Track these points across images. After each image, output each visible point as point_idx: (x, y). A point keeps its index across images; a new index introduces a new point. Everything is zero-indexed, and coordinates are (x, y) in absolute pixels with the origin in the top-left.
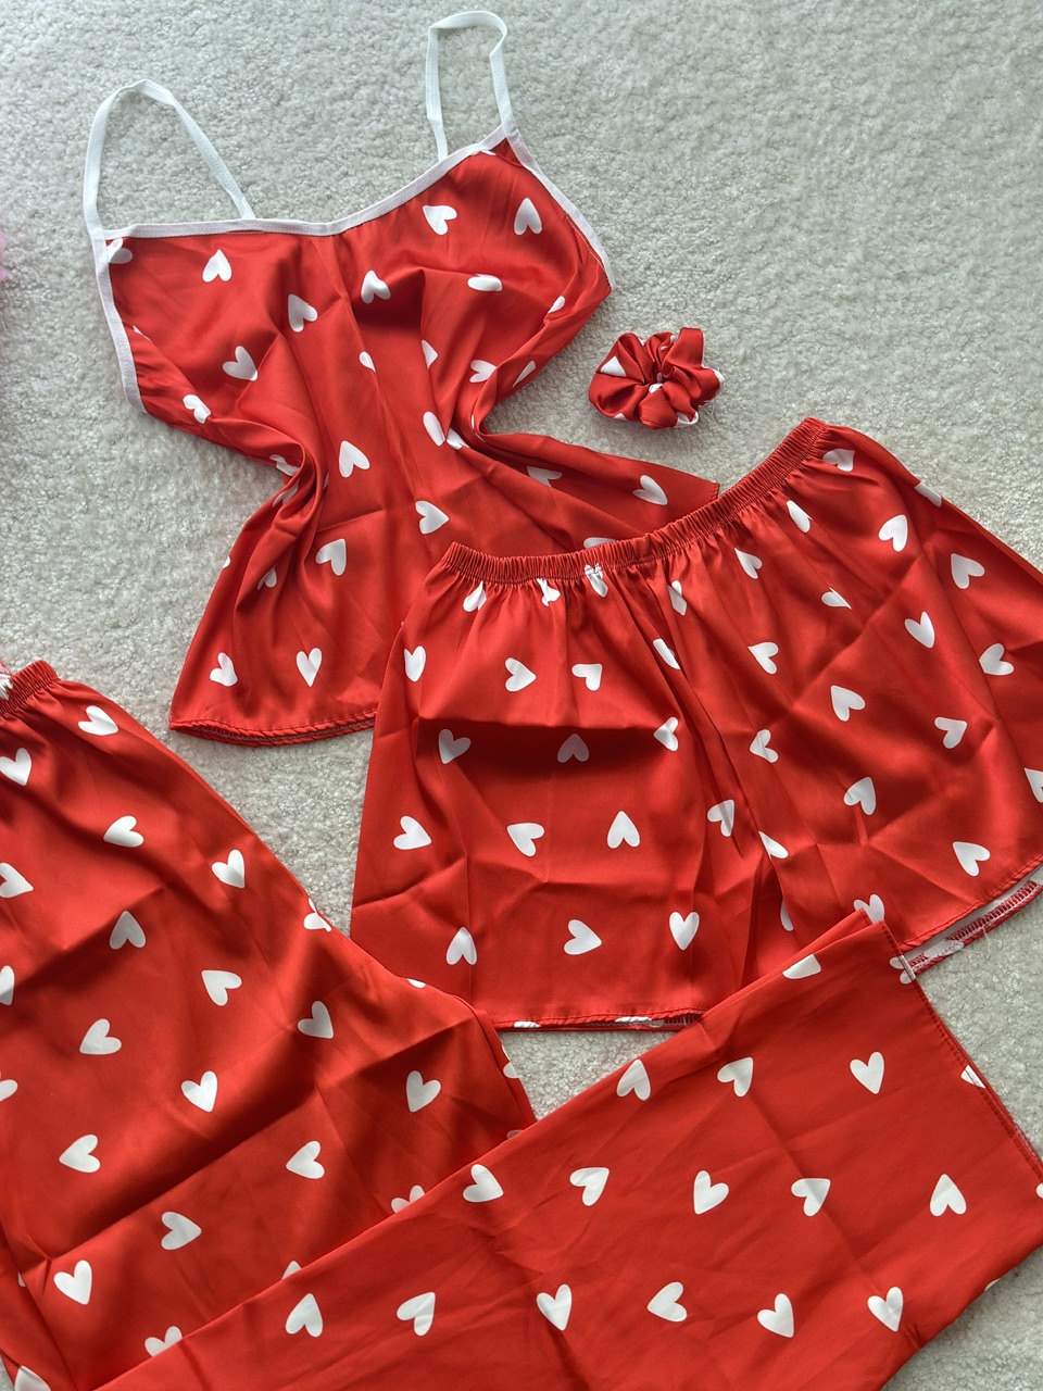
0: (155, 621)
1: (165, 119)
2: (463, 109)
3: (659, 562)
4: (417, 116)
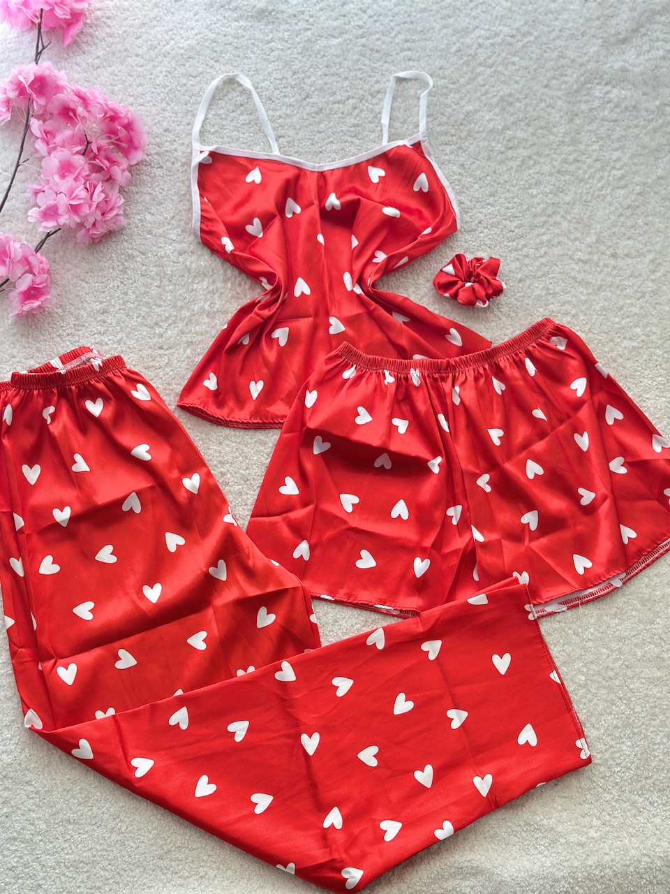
1: (245, 95)
2: (401, 121)
3: (451, 375)
4: (376, 120)
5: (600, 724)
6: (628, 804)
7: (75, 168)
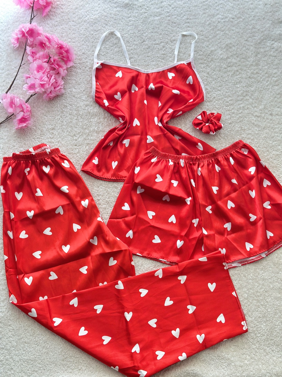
5: (253, 315)
6: (262, 350)
7: (44, 68)
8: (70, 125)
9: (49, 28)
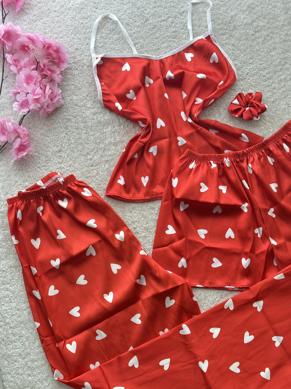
0: (103, 165)
1: (114, 24)
2: (198, 26)
3: (245, 158)
4: (184, 27)
7: (34, 78)
8: (80, 142)
9: (26, 25)
